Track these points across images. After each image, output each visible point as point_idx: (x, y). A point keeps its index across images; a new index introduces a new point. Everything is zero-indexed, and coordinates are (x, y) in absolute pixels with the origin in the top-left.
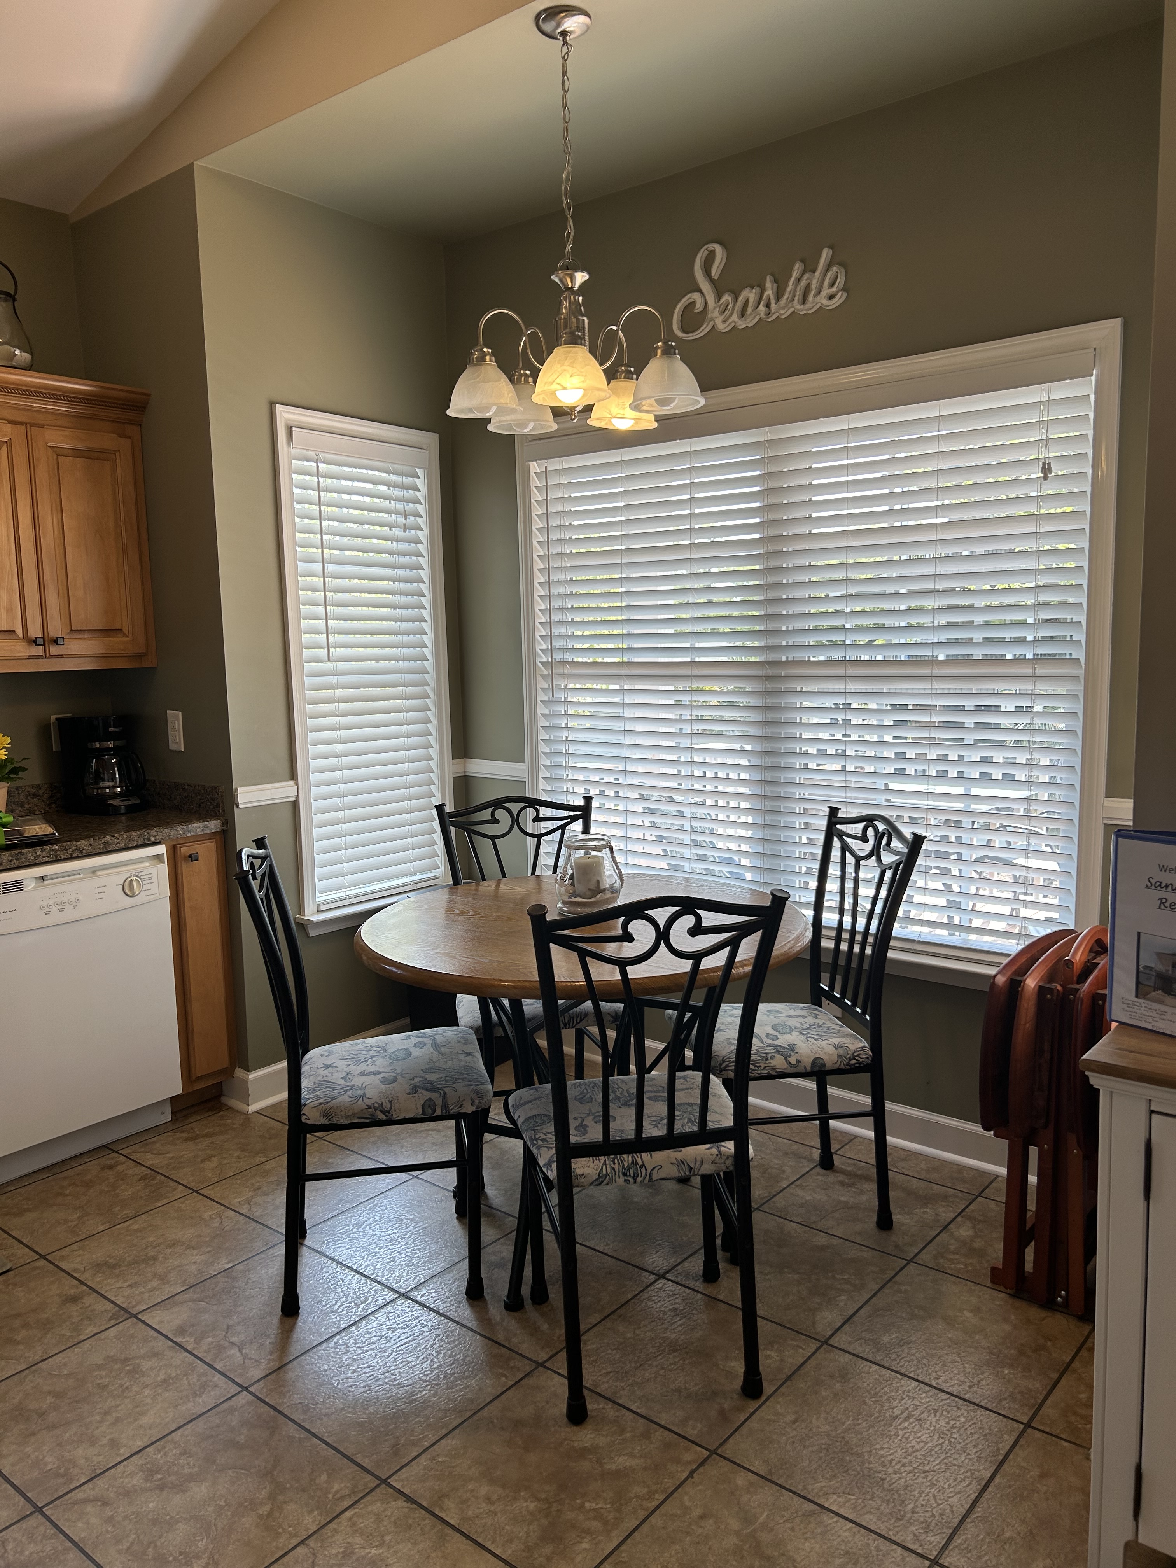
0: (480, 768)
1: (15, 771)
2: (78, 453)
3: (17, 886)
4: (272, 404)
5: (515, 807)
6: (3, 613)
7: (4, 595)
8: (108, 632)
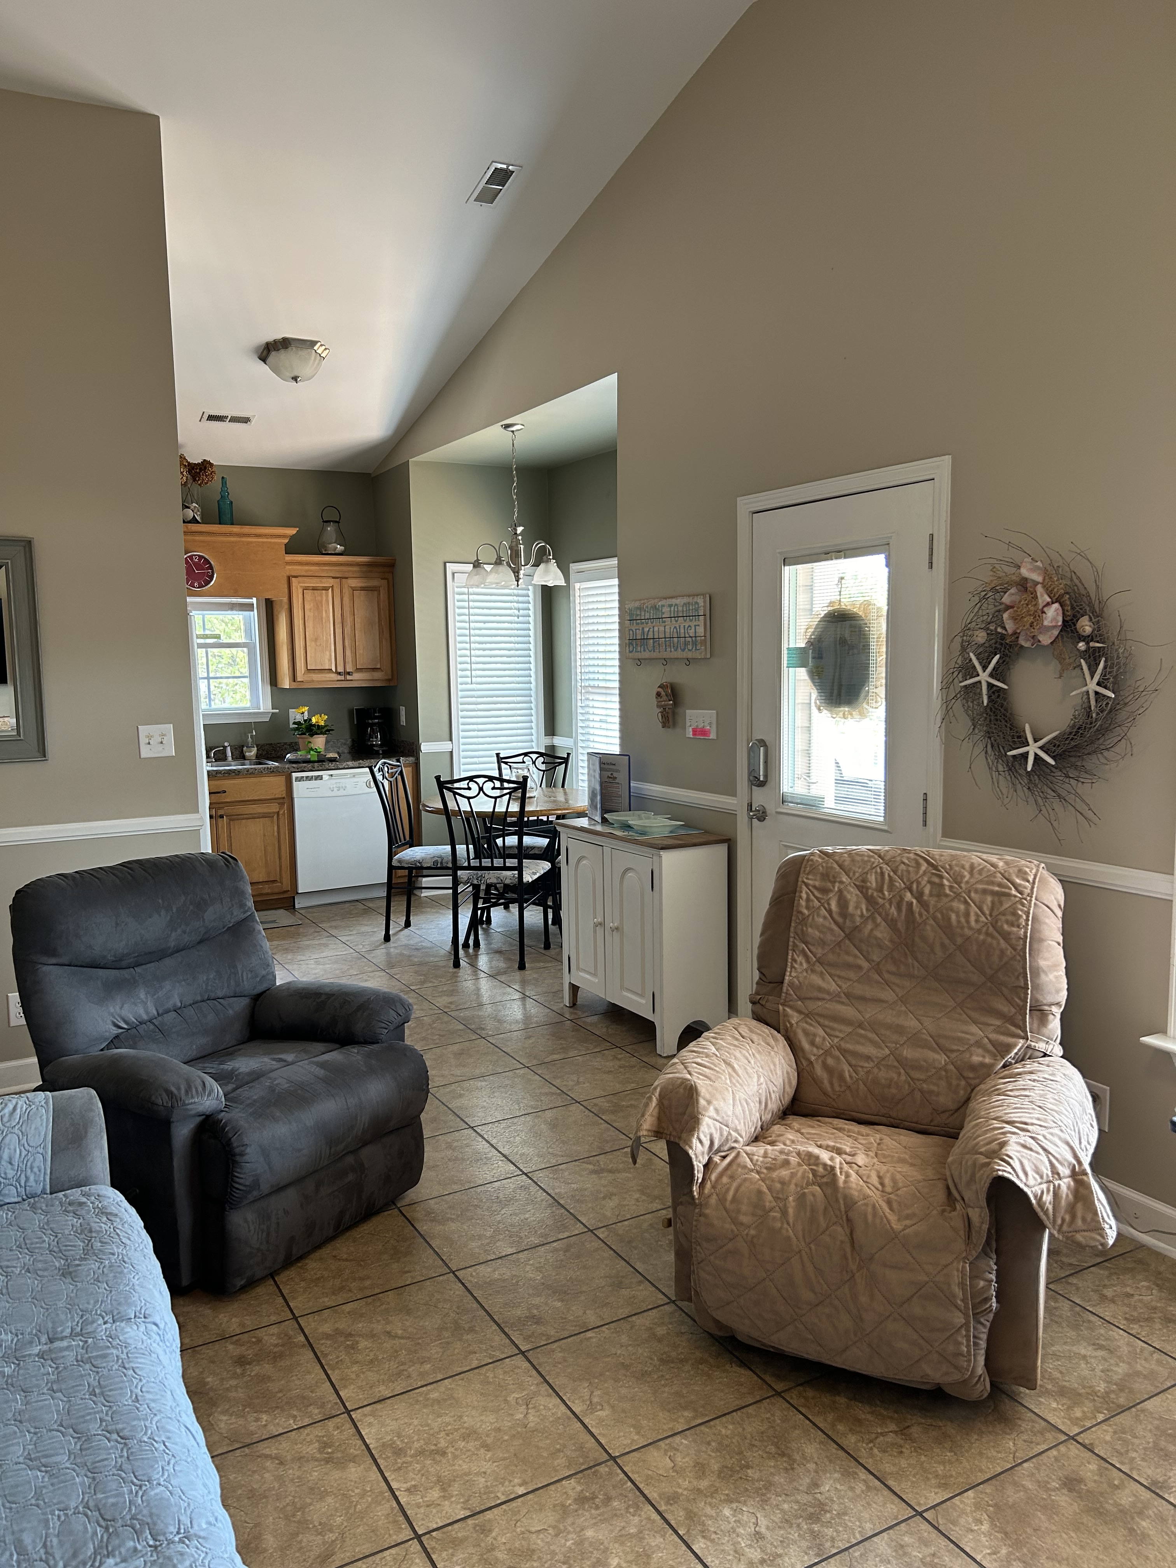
0: (558, 741)
1: (328, 731)
2: (363, 589)
3: (320, 778)
4: (445, 563)
5: (534, 756)
6: (327, 661)
7: (328, 653)
8: (374, 669)
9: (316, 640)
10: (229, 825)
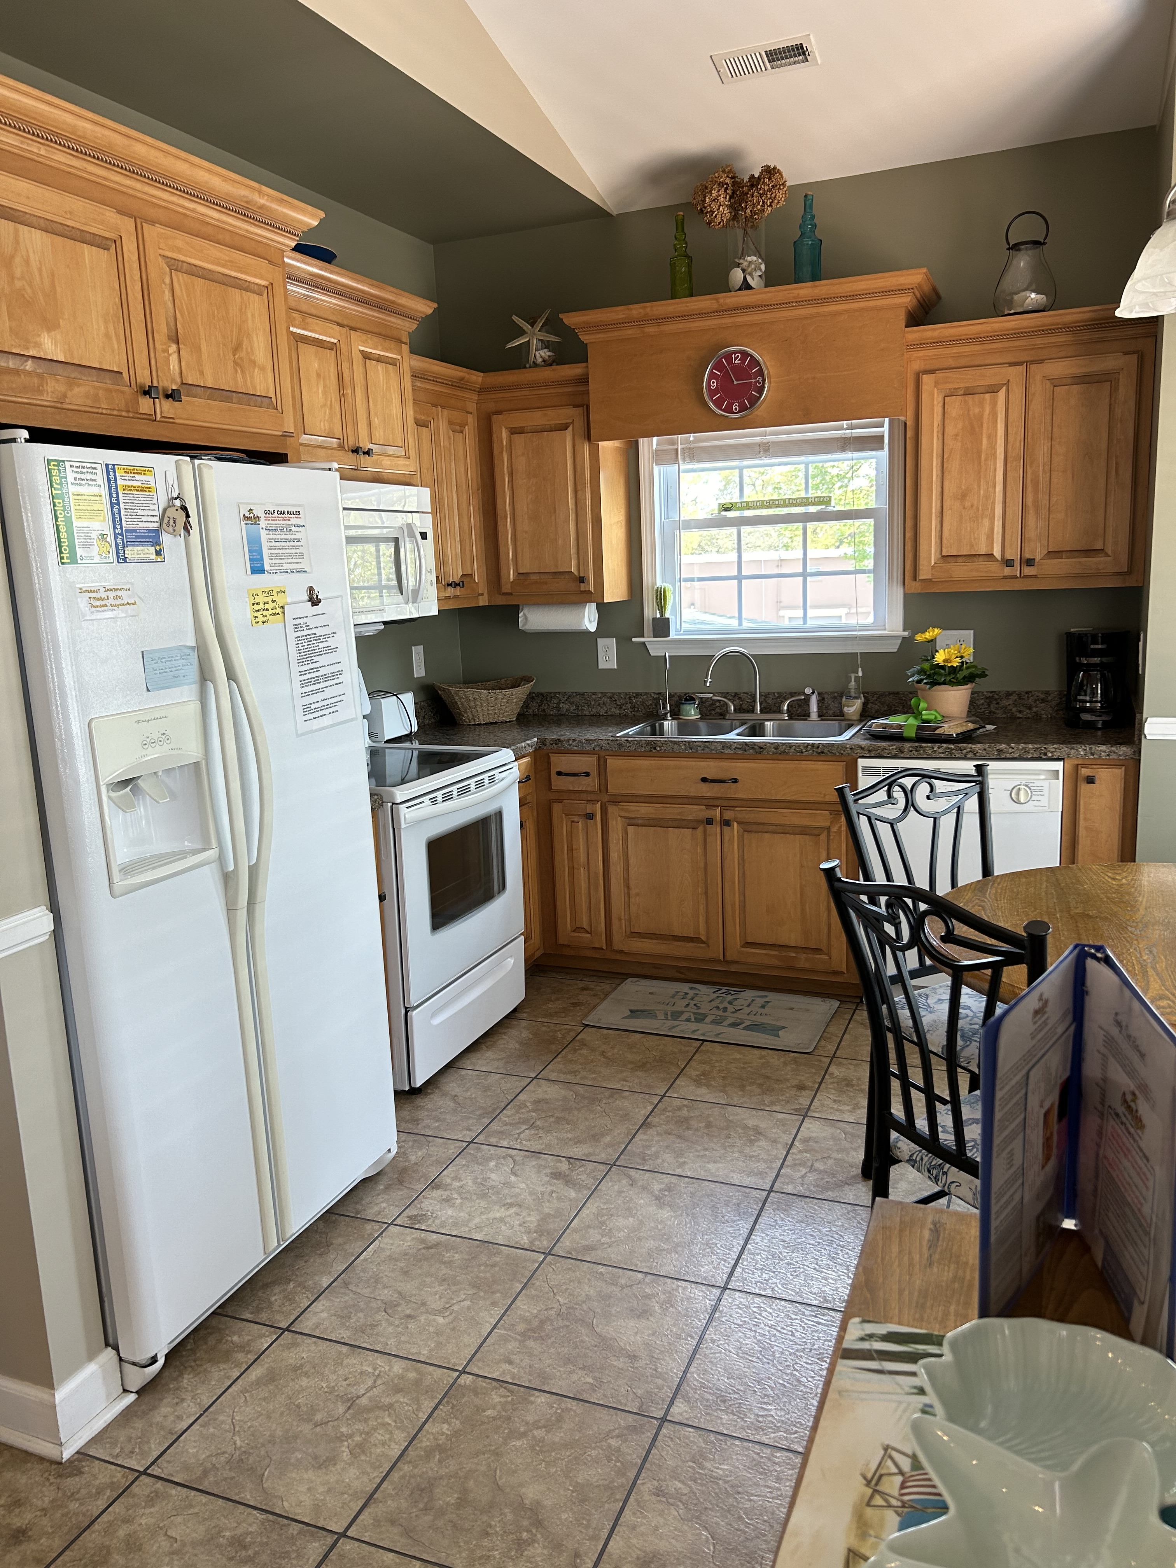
2: (1077, 379)
6: (983, 538)
7: (986, 522)
8: (1089, 552)
9: (963, 496)
10: (741, 838)
